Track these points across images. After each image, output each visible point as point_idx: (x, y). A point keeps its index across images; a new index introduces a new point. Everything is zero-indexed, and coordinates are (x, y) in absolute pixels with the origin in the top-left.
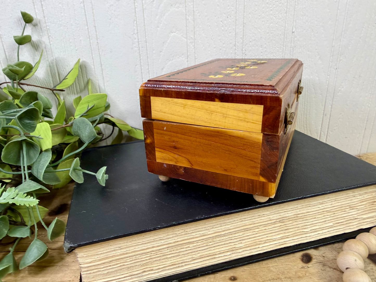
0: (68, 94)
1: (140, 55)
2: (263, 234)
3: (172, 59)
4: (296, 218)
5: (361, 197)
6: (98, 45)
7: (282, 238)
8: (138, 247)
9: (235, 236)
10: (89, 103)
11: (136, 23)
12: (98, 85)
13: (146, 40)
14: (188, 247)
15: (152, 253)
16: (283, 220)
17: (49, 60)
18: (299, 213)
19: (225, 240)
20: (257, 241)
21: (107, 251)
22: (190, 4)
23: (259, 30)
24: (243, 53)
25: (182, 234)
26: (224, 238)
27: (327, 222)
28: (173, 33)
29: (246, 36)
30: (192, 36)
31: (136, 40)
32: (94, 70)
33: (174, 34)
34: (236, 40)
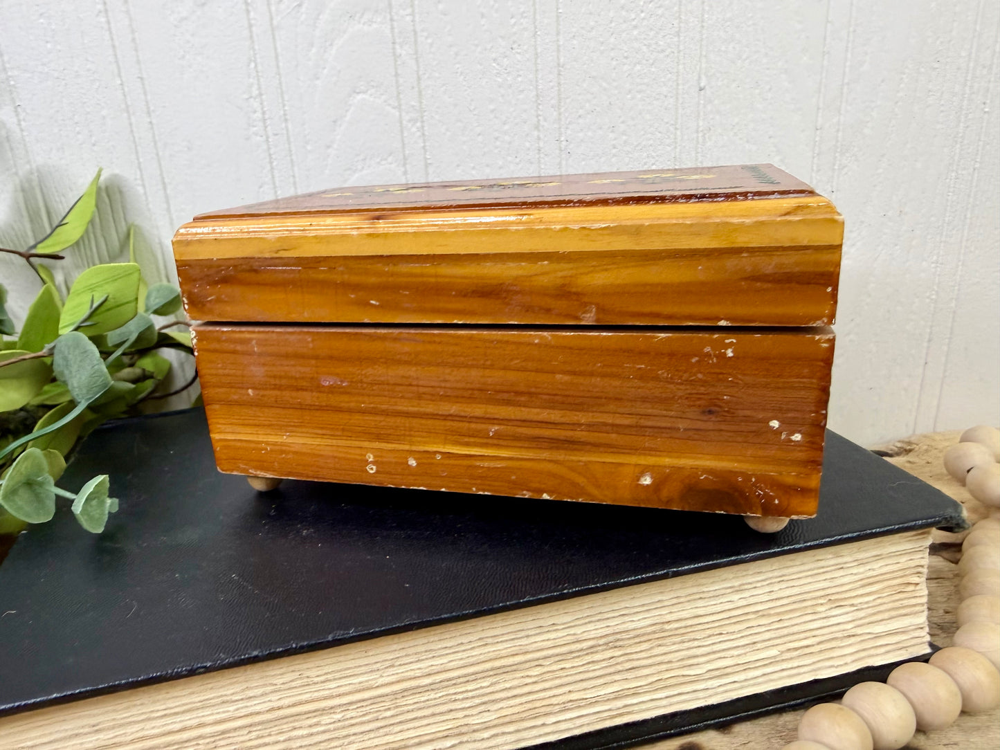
0: (77, 267)
1: (271, 158)
2: (558, 682)
3: (360, 167)
4: (659, 633)
5: (861, 569)
6: (152, 128)
7: (617, 696)
8: (153, 725)
9: (467, 691)
10: (92, 290)
11: (256, 66)
12: (157, 241)
13: (285, 115)
14: (316, 724)
15: (201, 742)
16: (618, 640)
17: (21, 173)
18: (669, 618)
19: (433, 702)
20: (538, 704)
21: (52, 738)
22: (402, 12)
23: (604, 84)
24: (561, 150)
25: (293, 684)
26: (432, 695)
27: (759, 646)
28: (358, 93)
29: (568, 101)
30: (413, 103)
31: (256, 115)
32: (144, 198)
33: (360, 97)
34: (540, 113)
